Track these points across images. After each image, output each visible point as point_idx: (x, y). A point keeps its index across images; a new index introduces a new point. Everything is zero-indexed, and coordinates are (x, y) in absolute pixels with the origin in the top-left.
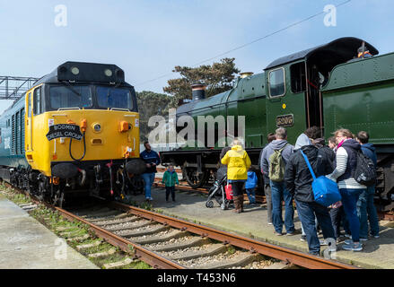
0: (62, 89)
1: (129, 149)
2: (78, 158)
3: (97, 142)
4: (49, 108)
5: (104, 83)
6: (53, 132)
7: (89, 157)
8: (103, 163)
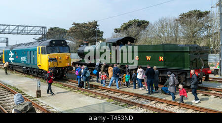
0: (50, 47)
1: (68, 64)
2: (56, 66)
3: (60, 62)
4: (48, 53)
5: (61, 45)
6: (50, 60)
7: (58, 66)
8: (62, 67)
